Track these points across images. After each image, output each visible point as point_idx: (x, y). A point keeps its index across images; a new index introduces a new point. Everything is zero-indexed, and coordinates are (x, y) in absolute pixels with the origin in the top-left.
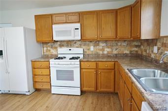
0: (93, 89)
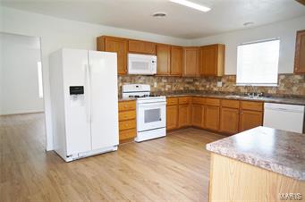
0: (174, 126)
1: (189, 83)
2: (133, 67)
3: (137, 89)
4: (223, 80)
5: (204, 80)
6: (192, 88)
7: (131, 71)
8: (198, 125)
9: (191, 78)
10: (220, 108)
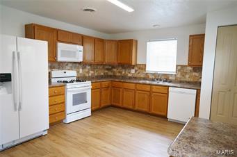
0: (98, 107)
1: (107, 69)
2: (62, 56)
3: (65, 75)
4: (136, 68)
5: (120, 68)
6: (110, 73)
7: (60, 59)
8: (117, 104)
9: (110, 65)
10: (135, 90)
